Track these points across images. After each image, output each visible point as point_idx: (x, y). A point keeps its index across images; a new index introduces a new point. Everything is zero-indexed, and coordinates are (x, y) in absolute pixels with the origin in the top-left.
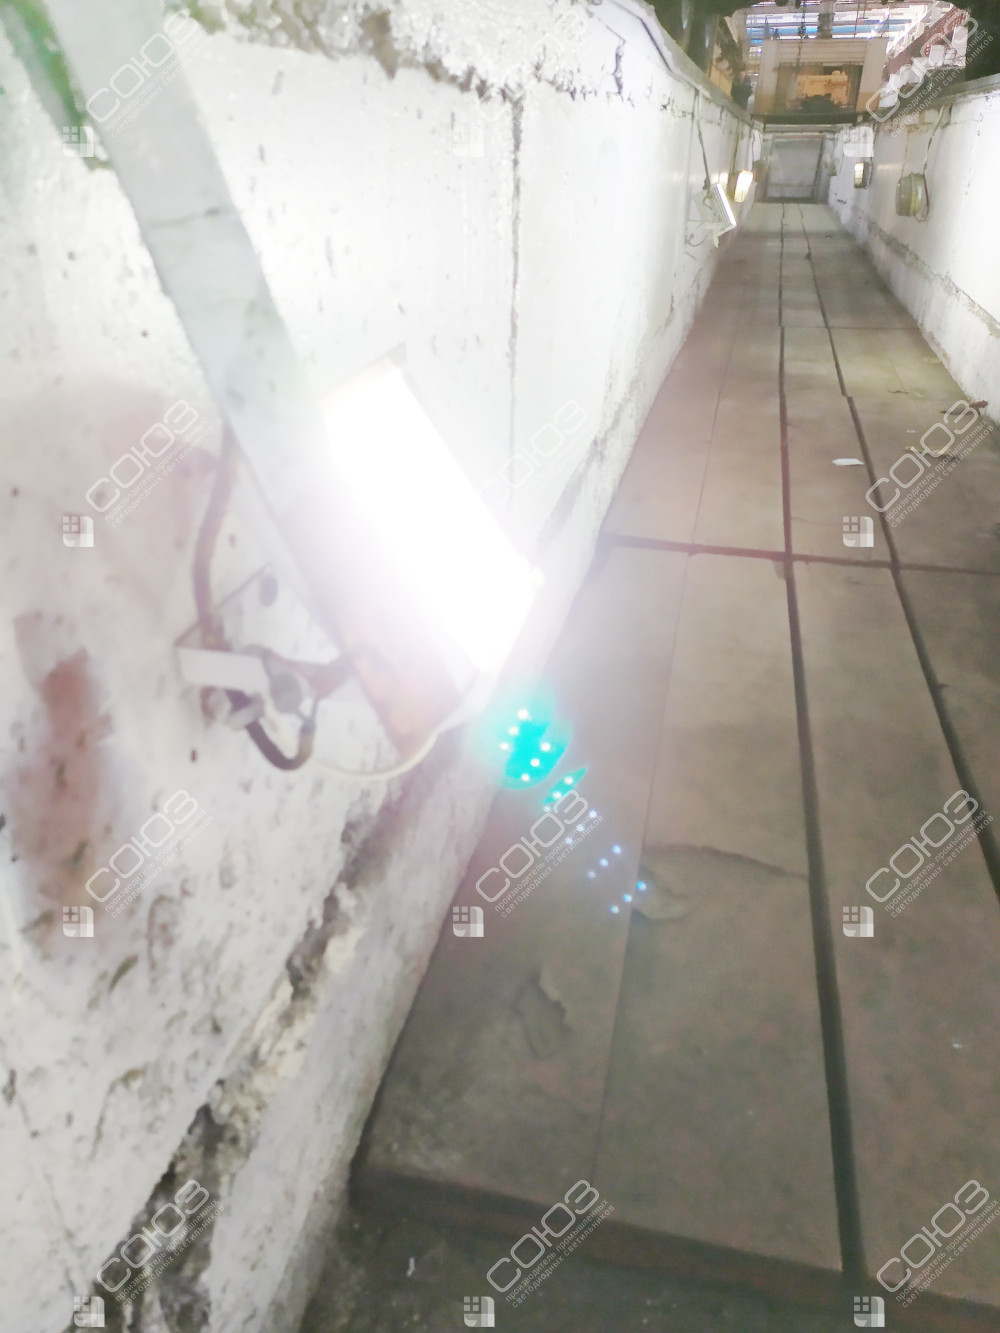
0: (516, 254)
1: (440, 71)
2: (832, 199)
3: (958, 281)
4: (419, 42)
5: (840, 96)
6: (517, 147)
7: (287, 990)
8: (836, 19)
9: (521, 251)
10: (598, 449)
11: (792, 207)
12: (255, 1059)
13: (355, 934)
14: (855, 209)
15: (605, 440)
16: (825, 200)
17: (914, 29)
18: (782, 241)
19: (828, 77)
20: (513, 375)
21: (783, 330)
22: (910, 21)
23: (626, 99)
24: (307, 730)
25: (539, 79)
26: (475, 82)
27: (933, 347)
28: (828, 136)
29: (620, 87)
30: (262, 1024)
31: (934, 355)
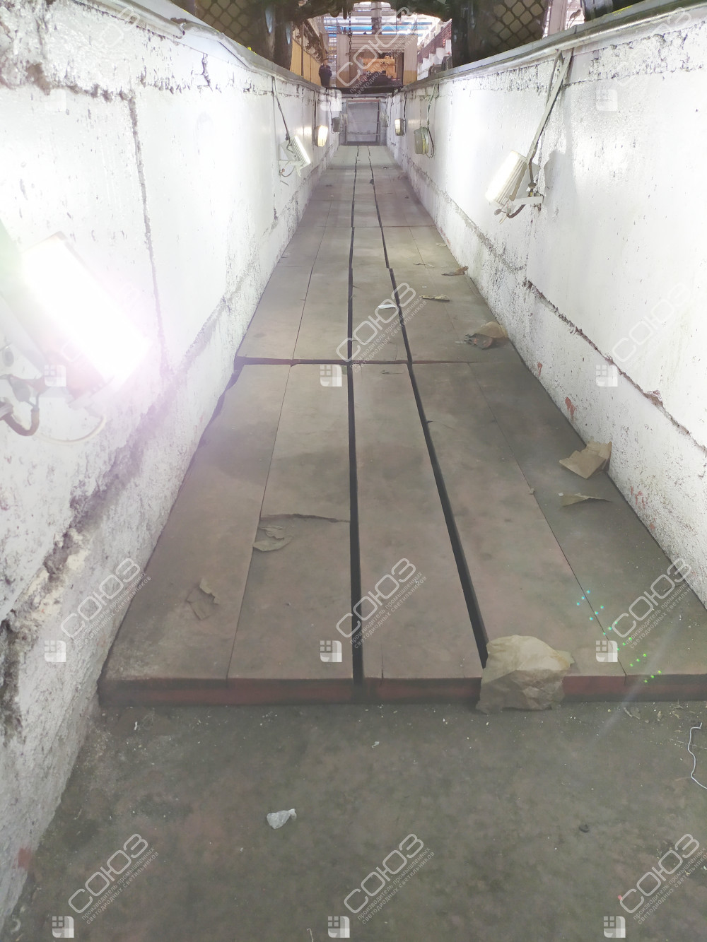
0: (143, 185)
1: (77, 89)
2: (389, 142)
3: (451, 195)
4: (62, 75)
5: (392, 73)
6: (135, 124)
7: (45, 575)
8: (383, 21)
9: (146, 183)
10: (226, 304)
11: (364, 149)
12: (31, 605)
13: (83, 554)
14: (400, 149)
15: (231, 299)
16: (385, 144)
17: (434, 29)
18: (356, 171)
19: (382, 60)
20: (151, 255)
21: (353, 229)
22: (431, 23)
23: (214, 88)
24: (35, 411)
25: (144, 85)
26: (100, 92)
27: (443, 236)
28: (382, 100)
29: (208, 82)
30: (33, 588)
31: (443, 242)
